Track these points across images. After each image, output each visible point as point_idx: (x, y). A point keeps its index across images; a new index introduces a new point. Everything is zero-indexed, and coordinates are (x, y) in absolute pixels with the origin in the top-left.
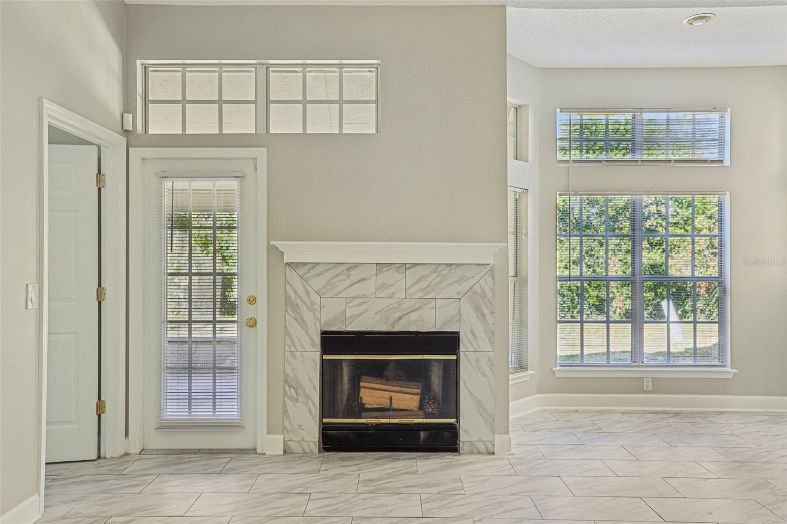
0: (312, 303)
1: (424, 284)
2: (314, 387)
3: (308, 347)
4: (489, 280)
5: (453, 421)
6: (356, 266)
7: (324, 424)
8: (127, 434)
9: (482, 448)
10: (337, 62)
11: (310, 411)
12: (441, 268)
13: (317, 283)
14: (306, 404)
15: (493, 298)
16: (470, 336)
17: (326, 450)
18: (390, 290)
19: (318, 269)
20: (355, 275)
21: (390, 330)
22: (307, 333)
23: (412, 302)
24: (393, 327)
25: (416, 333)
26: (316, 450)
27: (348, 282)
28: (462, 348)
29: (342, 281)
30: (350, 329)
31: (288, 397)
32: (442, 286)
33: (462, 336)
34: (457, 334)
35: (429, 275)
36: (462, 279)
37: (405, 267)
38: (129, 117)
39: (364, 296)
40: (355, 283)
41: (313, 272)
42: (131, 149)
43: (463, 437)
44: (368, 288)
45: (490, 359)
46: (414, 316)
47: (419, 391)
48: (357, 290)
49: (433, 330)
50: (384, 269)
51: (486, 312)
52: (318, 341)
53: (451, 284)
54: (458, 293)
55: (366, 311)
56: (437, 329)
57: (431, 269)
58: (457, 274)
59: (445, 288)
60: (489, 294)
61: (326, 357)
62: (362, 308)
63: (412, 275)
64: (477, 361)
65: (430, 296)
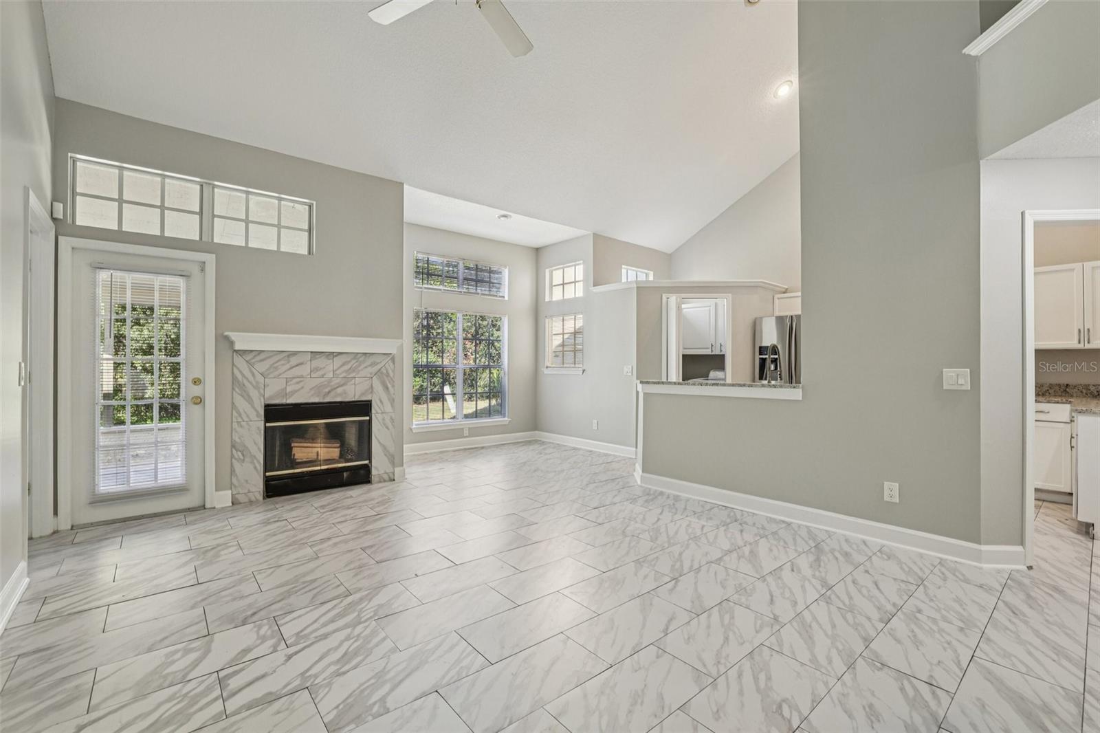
0: (257, 383)
1: (346, 367)
2: (259, 449)
3: (253, 415)
4: (391, 365)
5: (366, 462)
6: (295, 353)
7: (267, 477)
8: (56, 513)
9: (386, 477)
10: (277, 195)
11: (255, 468)
12: (359, 355)
13: (262, 367)
14: (252, 462)
15: (394, 376)
16: (378, 402)
17: (268, 497)
18: (320, 373)
19: (262, 356)
20: (294, 361)
21: (322, 401)
22: (253, 407)
23: (338, 381)
24: (323, 399)
25: (341, 403)
26: (261, 498)
27: (288, 366)
28: (373, 411)
29: (283, 365)
30: (290, 401)
31: (236, 459)
32: (360, 369)
33: (373, 403)
34: (371, 401)
35: (349, 362)
36: (373, 364)
37: (333, 355)
38: (59, 207)
39: (302, 377)
40: (294, 367)
41: (258, 358)
42: (60, 238)
43: (374, 472)
44: (305, 370)
45: (391, 418)
46: (340, 390)
47: (338, 445)
48: (297, 371)
49: (353, 400)
50: (317, 357)
51: (389, 385)
52: (262, 413)
53: (366, 367)
54: (371, 374)
55: (302, 388)
56: (356, 399)
57: (353, 356)
58: (369, 361)
59: (362, 370)
60: (391, 375)
61: (268, 425)
62: (299, 386)
63: (338, 361)
64: (384, 419)
65: (352, 375)
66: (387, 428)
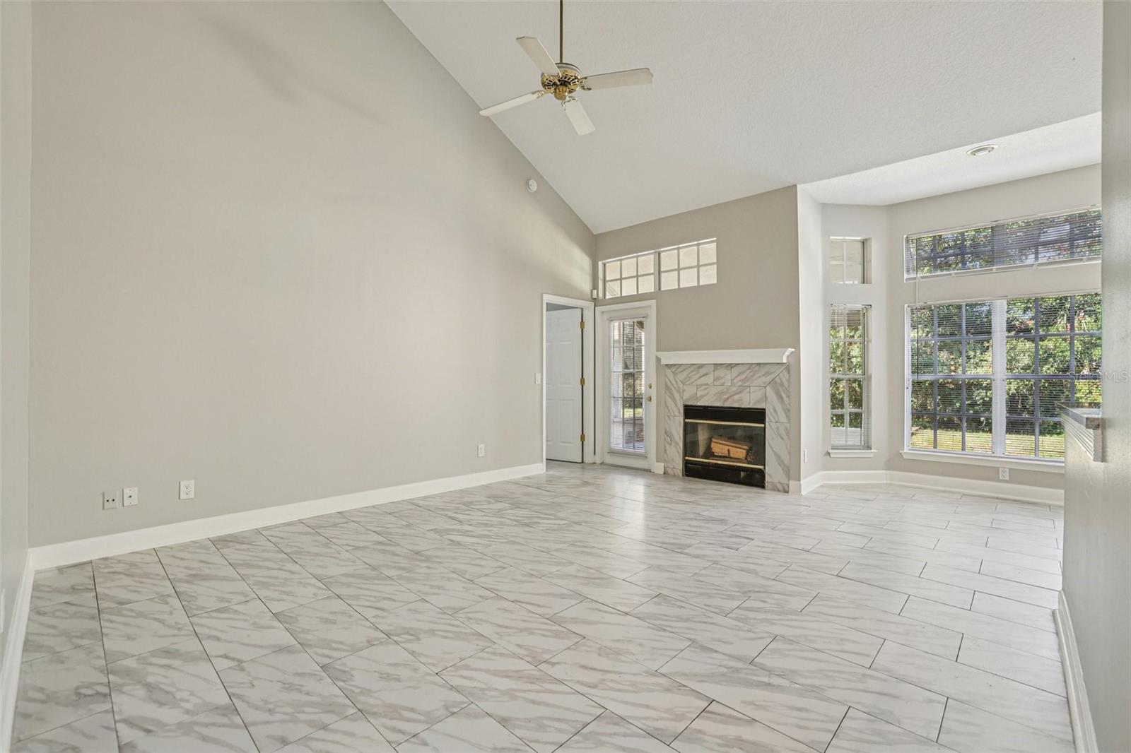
0: (679, 388)
1: (743, 377)
2: (680, 438)
3: (677, 413)
4: (787, 375)
5: (761, 467)
6: (702, 366)
7: (686, 460)
8: (595, 453)
9: (780, 487)
10: (695, 243)
11: (678, 452)
12: (753, 366)
13: (682, 376)
14: (675, 447)
15: (789, 386)
16: (772, 411)
17: (687, 475)
18: (721, 381)
19: (681, 369)
20: (702, 371)
21: (722, 405)
22: (676, 405)
23: (735, 389)
24: (724, 403)
25: (739, 408)
26: (681, 475)
27: (697, 376)
28: (767, 420)
29: (695, 375)
30: (699, 404)
31: (667, 442)
32: (754, 378)
33: (767, 411)
34: (765, 409)
35: (746, 371)
36: (767, 374)
37: (731, 366)
38: (596, 291)
39: (707, 384)
40: (702, 376)
41: (679, 370)
43: (767, 478)
44: (709, 379)
45: (786, 429)
46: (736, 397)
47: (746, 447)
48: (701, 381)
49: (749, 407)
50: (719, 367)
51: (784, 395)
52: (682, 411)
53: (760, 377)
54: (765, 383)
55: (708, 393)
56: (751, 406)
57: (747, 366)
58: (764, 370)
59: (756, 380)
60: (786, 384)
61: (687, 420)
62: (706, 392)
63: (735, 371)
64: (778, 428)
65: (746, 384)
66: (782, 438)
